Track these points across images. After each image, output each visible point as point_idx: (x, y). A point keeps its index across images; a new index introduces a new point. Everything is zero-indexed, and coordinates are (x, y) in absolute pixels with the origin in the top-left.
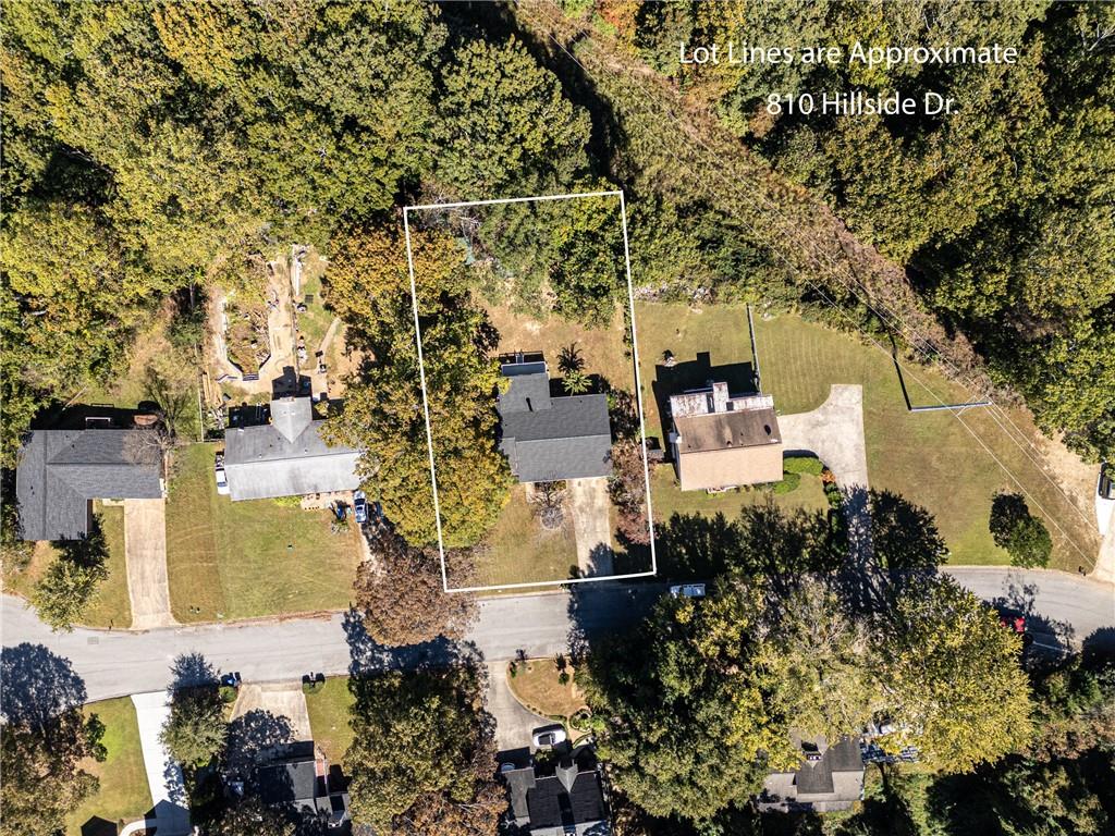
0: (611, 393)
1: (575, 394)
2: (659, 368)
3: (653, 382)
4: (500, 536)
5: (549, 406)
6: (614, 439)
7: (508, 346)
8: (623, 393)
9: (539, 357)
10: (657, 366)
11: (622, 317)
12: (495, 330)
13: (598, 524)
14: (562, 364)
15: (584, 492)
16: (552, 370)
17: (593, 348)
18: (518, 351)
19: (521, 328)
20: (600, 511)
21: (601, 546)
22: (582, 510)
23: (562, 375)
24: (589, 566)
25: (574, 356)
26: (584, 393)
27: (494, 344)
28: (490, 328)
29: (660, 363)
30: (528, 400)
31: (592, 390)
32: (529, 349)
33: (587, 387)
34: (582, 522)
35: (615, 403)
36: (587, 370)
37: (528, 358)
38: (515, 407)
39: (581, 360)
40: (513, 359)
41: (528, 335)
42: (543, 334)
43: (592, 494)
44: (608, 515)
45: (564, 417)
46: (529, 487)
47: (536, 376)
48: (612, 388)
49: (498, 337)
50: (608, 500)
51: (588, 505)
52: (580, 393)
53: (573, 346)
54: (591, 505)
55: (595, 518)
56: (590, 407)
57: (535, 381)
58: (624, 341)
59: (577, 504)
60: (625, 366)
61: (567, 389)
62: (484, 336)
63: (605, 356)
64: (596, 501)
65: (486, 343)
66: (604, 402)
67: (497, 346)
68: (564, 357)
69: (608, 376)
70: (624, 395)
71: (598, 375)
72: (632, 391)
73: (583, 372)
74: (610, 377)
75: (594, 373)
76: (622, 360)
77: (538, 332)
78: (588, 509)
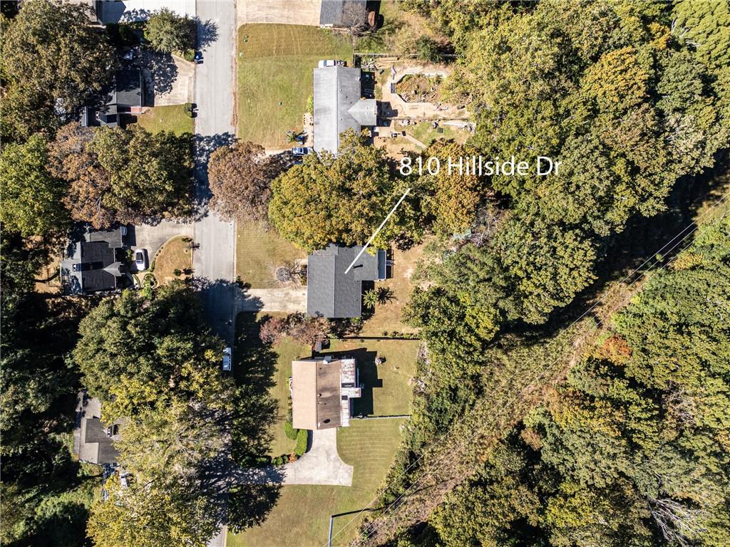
0: (361, 321)
1: (363, 297)
2: (375, 353)
3: (366, 349)
4: (275, 240)
5: (356, 279)
6: (331, 320)
7: (398, 256)
8: (361, 328)
9: (389, 276)
10: (376, 352)
11: (410, 332)
12: (409, 249)
13: (277, 304)
14: (383, 290)
15: (298, 297)
16: (380, 283)
17: (392, 311)
18: (395, 262)
19: (409, 266)
20: (285, 307)
21: (262, 305)
22: (287, 294)
23: (376, 290)
24: (250, 296)
25: (388, 298)
26: (362, 303)
27: (400, 247)
28: (411, 245)
29: (378, 354)
30: (362, 266)
31: (364, 308)
32: (395, 270)
33: (367, 305)
34: (278, 293)
35: (355, 323)
36: (378, 307)
37: (389, 269)
39: (385, 303)
40: (389, 258)
41: (404, 270)
42: (404, 280)
43: (296, 302)
44: (282, 311)
45: (348, 288)
46: (305, 261)
47: (377, 273)
48: (365, 322)
49: (404, 249)
50: (292, 312)
51: (290, 299)
52: (363, 300)
53: (395, 298)
54: (290, 301)
55: (280, 302)
56: (353, 306)
57: (374, 272)
58: (395, 332)
59: (291, 291)
60: (379, 331)
61: (366, 292)
62: (407, 241)
63: (386, 318)
64: (292, 304)
65: (401, 241)
66: (356, 316)
67: (399, 248)
68: (388, 292)
69: (373, 319)
70: (360, 329)
71: (374, 313)
72: (361, 335)
73: (377, 303)
74: (372, 321)
75: (376, 311)
76: (382, 330)
77: (406, 276)
78: (287, 298)
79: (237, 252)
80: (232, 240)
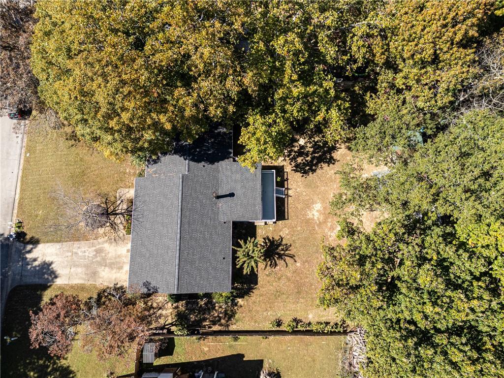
0: (232, 299)
1: (234, 252)
2: (260, 363)
3: (243, 356)
5: (222, 218)
6: (176, 298)
8: (233, 314)
9: (281, 215)
11: (323, 319)
12: (314, 171)
13: (79, 270)
14: (272, 242)
15: (119, 256)
16: (266, 228)
17: (289, 279)
18: (290, 192)
19: (315, 198)
20: (95, 274)
21: (54, 275)
22: (99, 251)
23: (260, 240)
25: (280, 256)
26: (234, 264)
28: (316, 165)
29: (266, 365)
30: (232, 195)
31: (237, 274)
32: (292, 205)
33: (242, 268)
34: (84, 250)
35: (220, 305)
36: (263, 272)
37: (281, 203)
38: (224, 178)
39: (276, 265)
40: (281, 184)
41: (308, 205)
42: (308, 222)
43: (115, 265)
44: (88, 283)
45: (207, 236)
46: (131, 193)
47: (259, 207)
48: (240, 301)
50: (106, 284)
51: (104, 259)
52: (235, 258)
53: (292, 257)
54: (104, 263)
55: (87, 267)
56: (215, 269)
57: (255, 206)
58: (295, 320)
59: (106, 246)
60: (265, 319)
61: (242, 242)
63: (278, 293)
64: (107, 269)
66: (222, 287)
68: (280, 244)
69: (255, 295)
70: (230, 315)
71: (256, 284)
72: (233, 328)
73: (261, 265)
74: (253, 298)
75: (259, 279)
76: (272, 315)
77: (310, 216)
78: (98, 259)
79: (22, 181)
80: (17, 162)
